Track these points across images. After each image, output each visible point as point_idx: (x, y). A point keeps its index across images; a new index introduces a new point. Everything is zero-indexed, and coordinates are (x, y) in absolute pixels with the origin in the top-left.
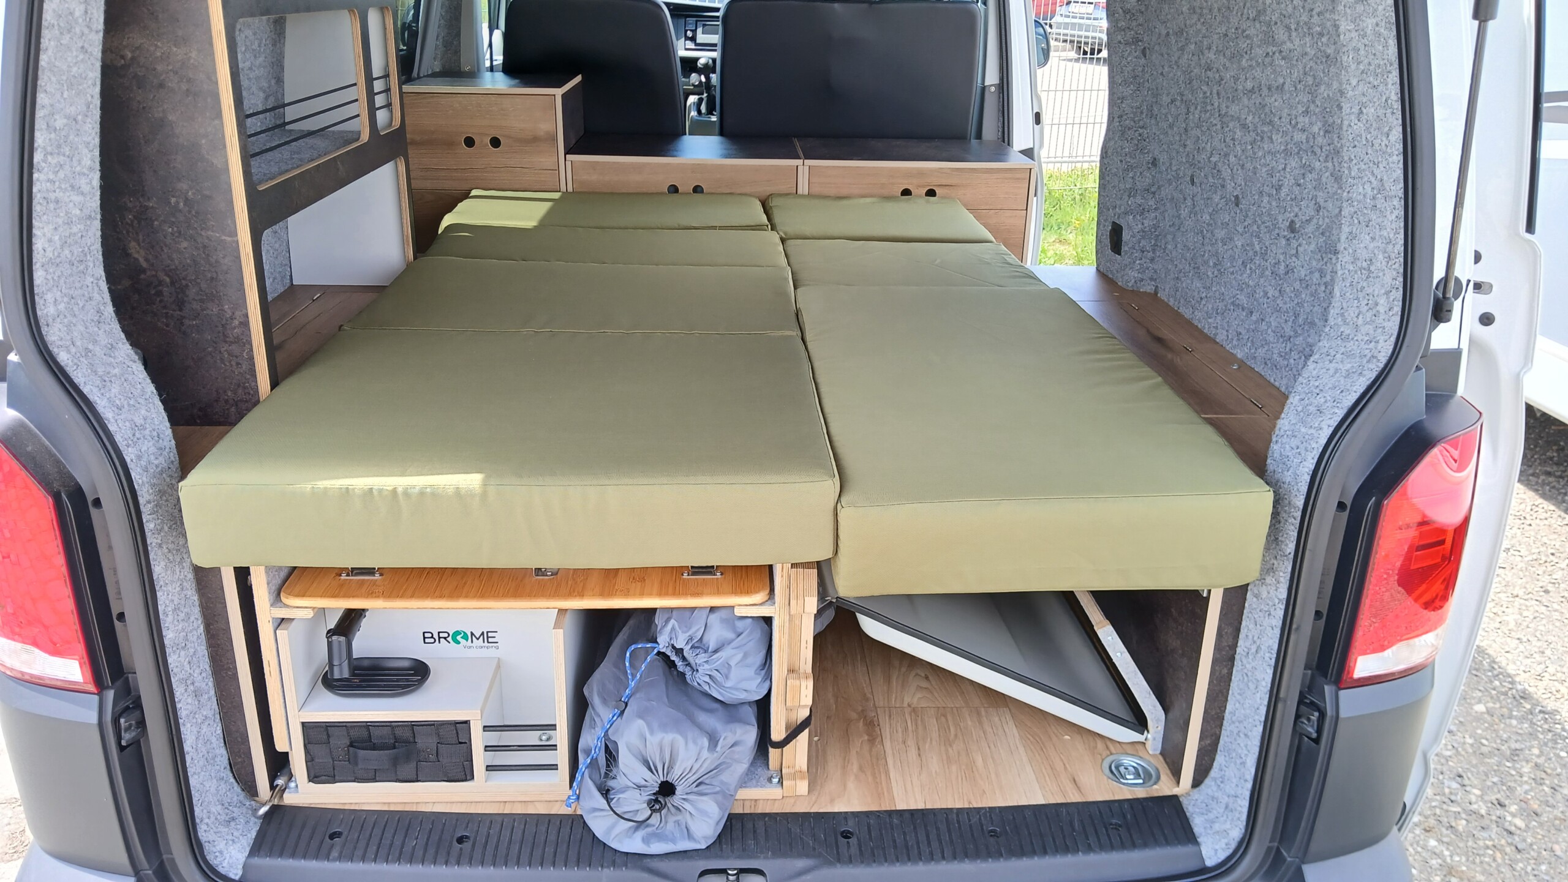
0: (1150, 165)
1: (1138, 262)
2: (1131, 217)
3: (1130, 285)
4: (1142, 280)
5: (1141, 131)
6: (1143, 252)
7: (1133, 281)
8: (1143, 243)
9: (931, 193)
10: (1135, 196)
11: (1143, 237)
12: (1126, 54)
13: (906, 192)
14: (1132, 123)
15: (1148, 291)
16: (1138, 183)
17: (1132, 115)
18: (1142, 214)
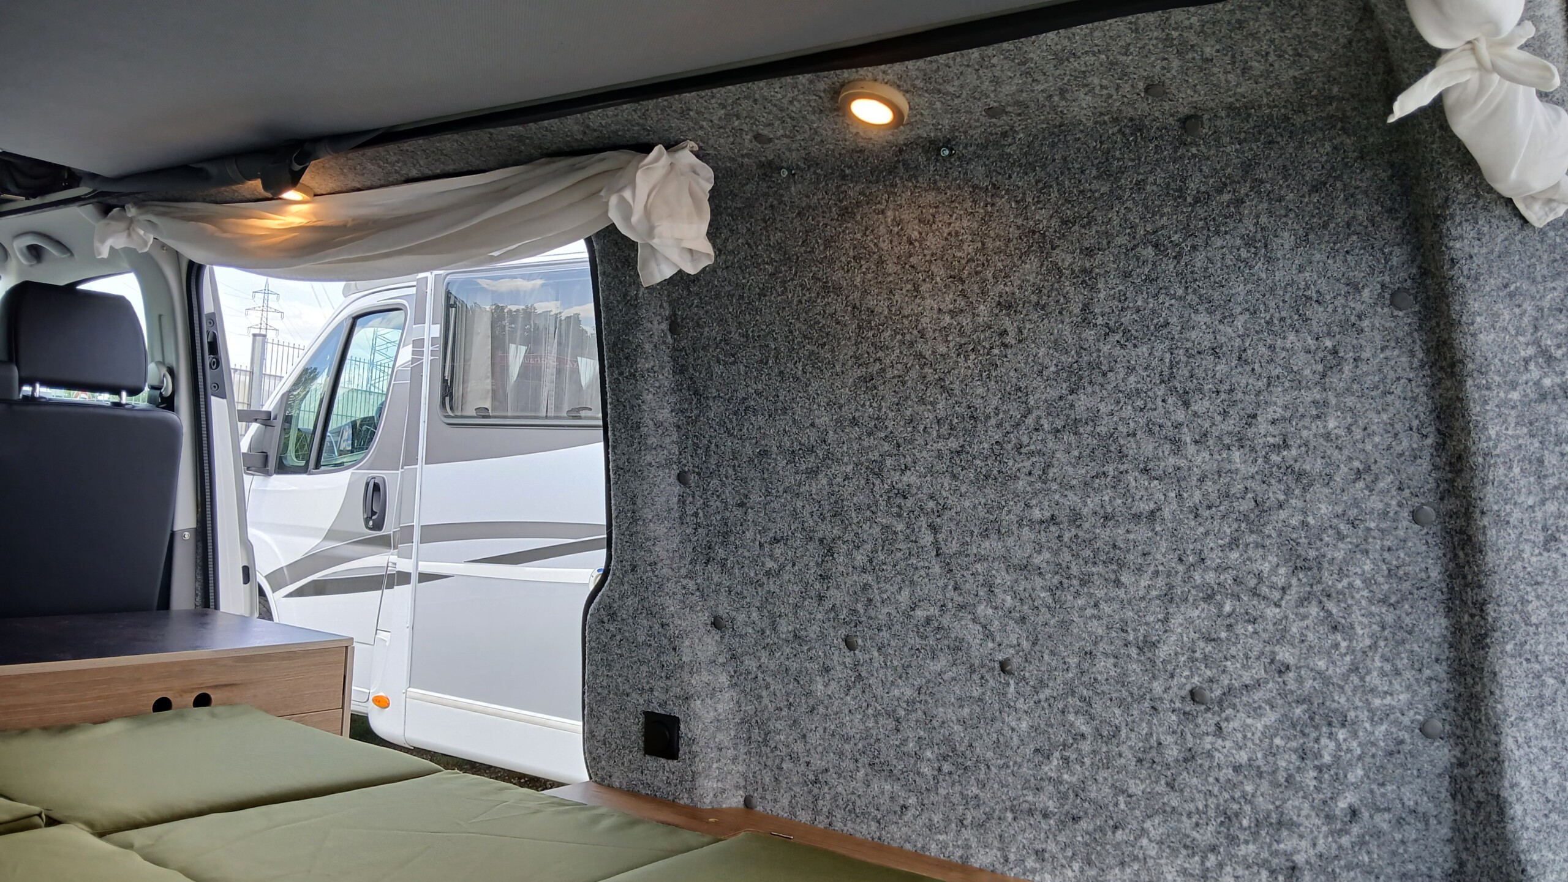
0: (709, 628)
1: (715, 765)
2: (699, 702)
3: (707, 801)
4: (723, 791)
5: (684, 582)
6: (721, 750)
7: (711, 795)
8: (720, 737)
9: (203, 701)
10: (699, 672)
11: (718, 729)
12: (659, 480)
13: (163, 705)
14: (670, 572)
15: (734, 805)
16: (699, 654)
17: (668, 562)
18: (713, 696)
